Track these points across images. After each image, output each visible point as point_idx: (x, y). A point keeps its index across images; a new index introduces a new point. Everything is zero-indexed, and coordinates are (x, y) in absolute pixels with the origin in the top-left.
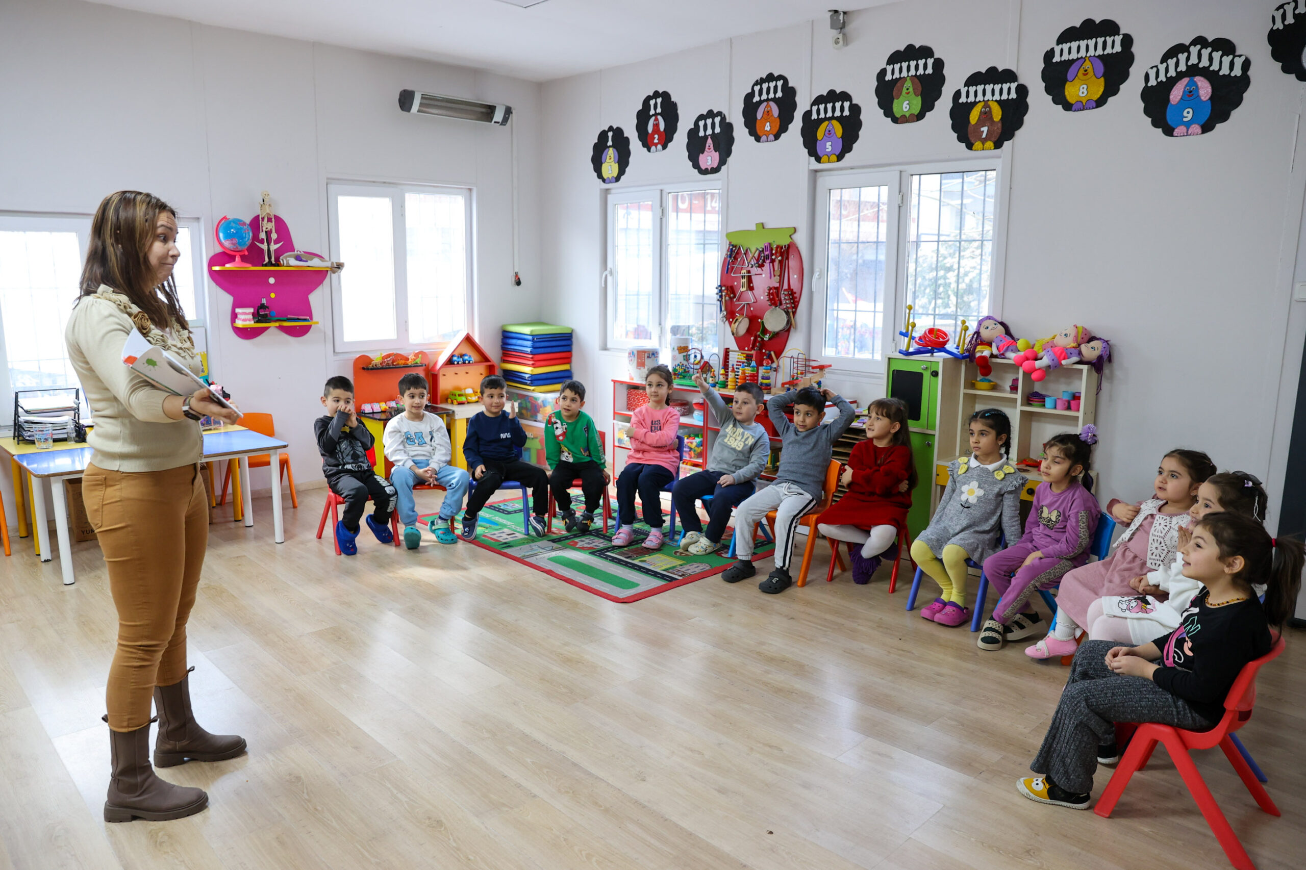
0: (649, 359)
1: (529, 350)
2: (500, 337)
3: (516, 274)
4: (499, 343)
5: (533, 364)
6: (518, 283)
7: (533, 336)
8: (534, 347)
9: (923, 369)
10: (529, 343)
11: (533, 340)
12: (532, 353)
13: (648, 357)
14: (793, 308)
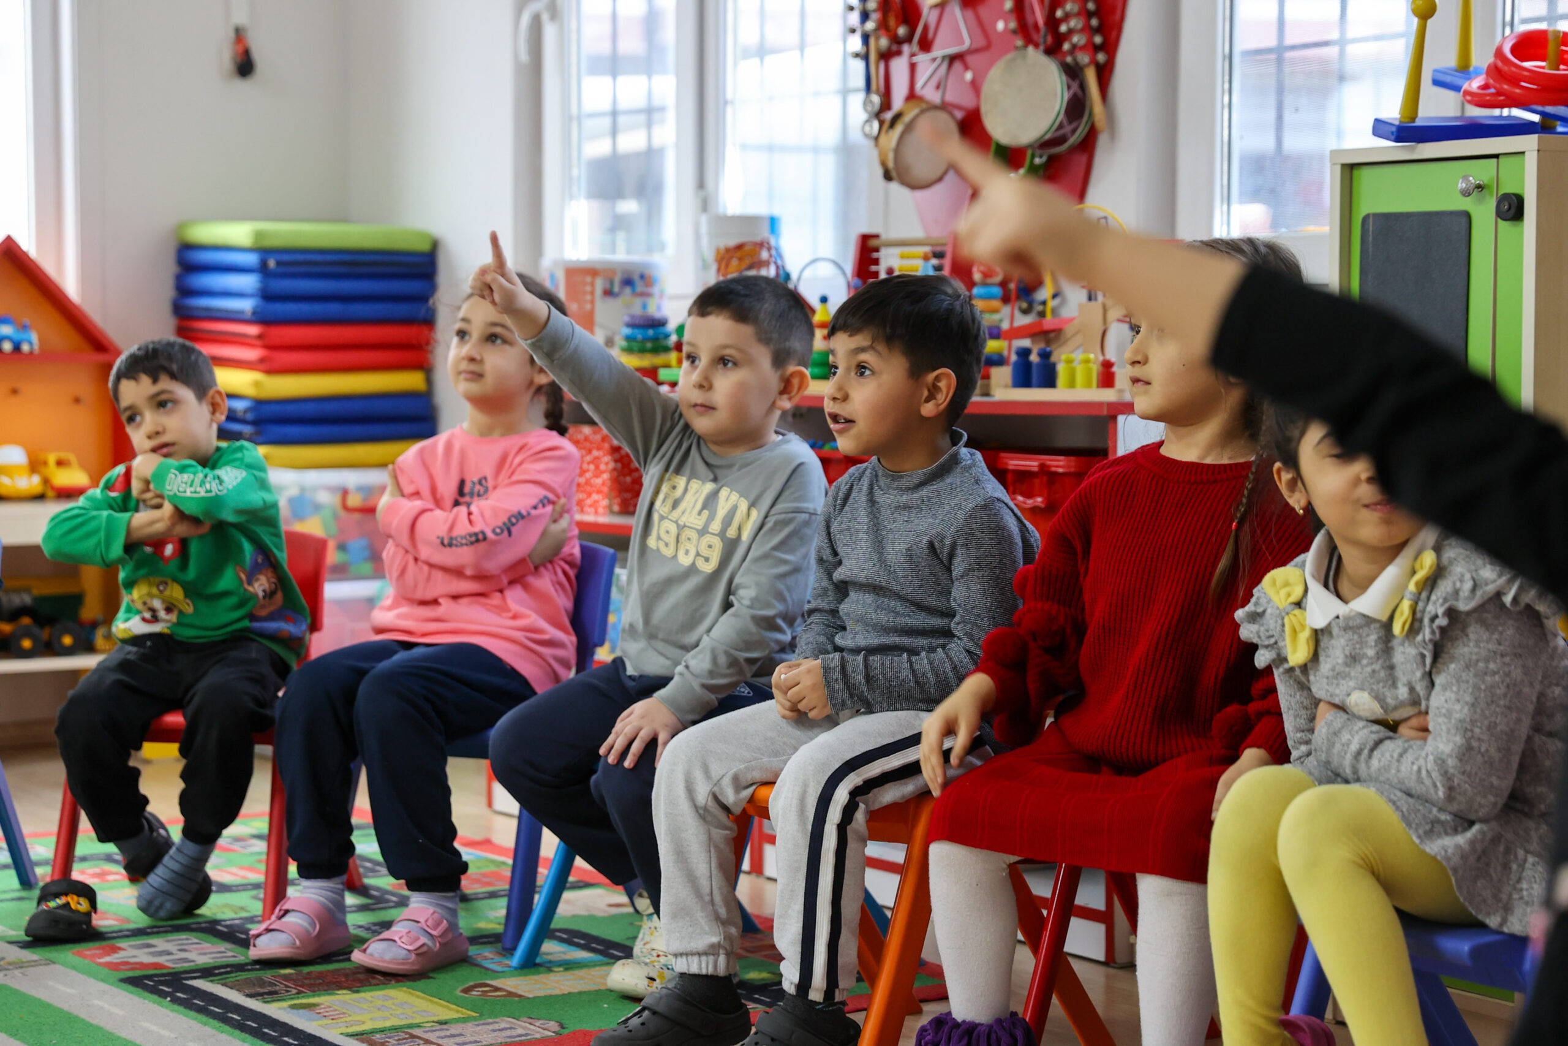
0: (611, 302)
1: (246, 305)
2: (169, 268)
3: (239, 35)
4: (167, 292)
5: (262, 360)
6: (245, 67)
7: (265, 252)
8: (267, 296)
9: (1466, 193)
10: (248, 282)
11: (262, 269)
12: (259, 318)
13: (608, 293)
14: (1097, 49)
